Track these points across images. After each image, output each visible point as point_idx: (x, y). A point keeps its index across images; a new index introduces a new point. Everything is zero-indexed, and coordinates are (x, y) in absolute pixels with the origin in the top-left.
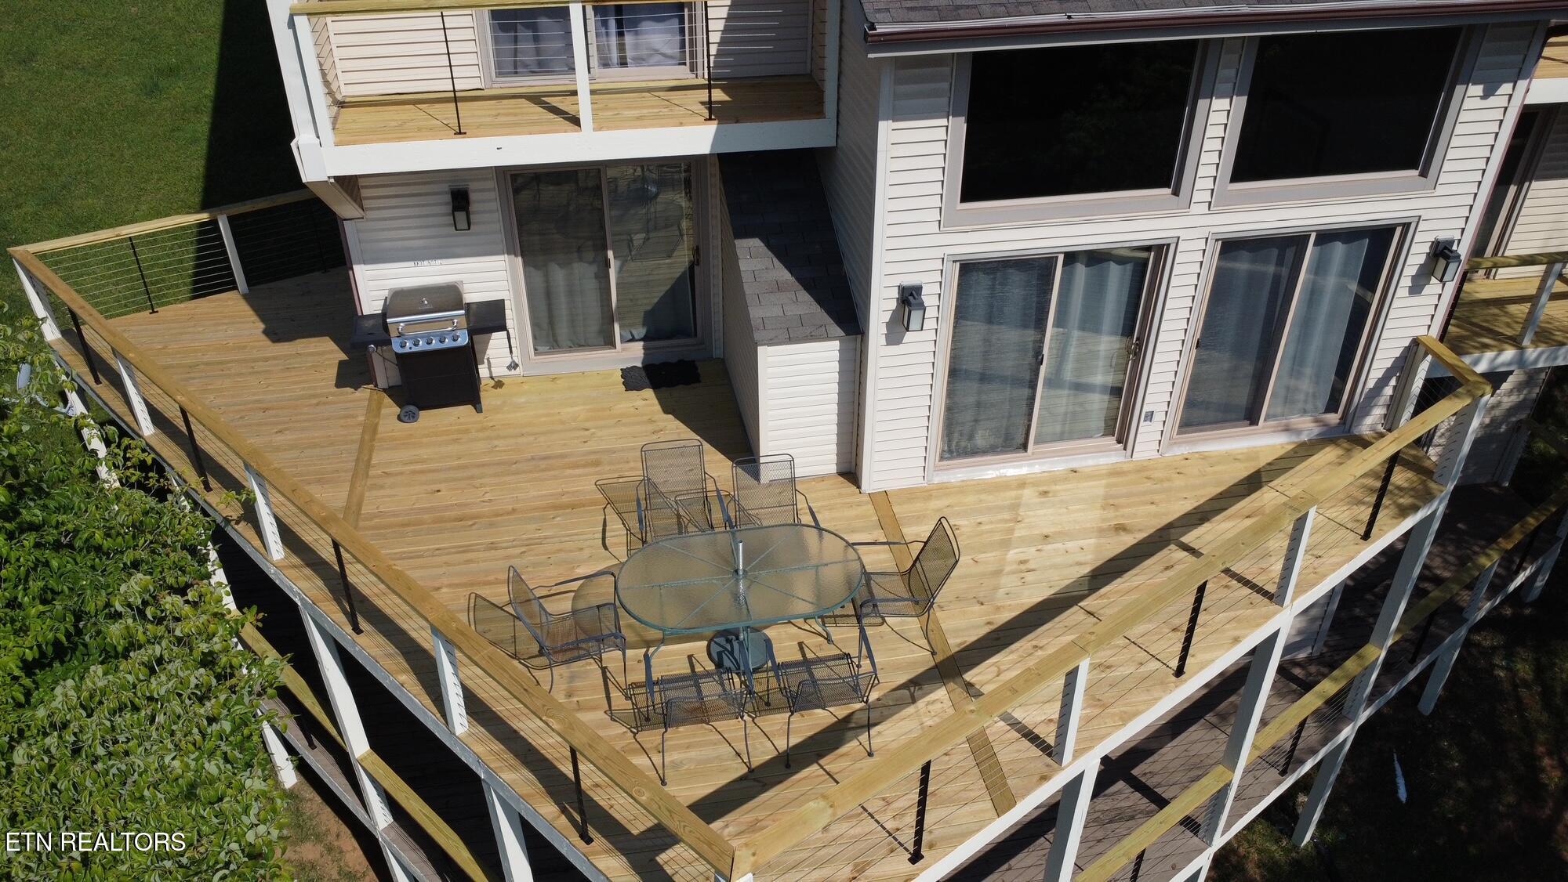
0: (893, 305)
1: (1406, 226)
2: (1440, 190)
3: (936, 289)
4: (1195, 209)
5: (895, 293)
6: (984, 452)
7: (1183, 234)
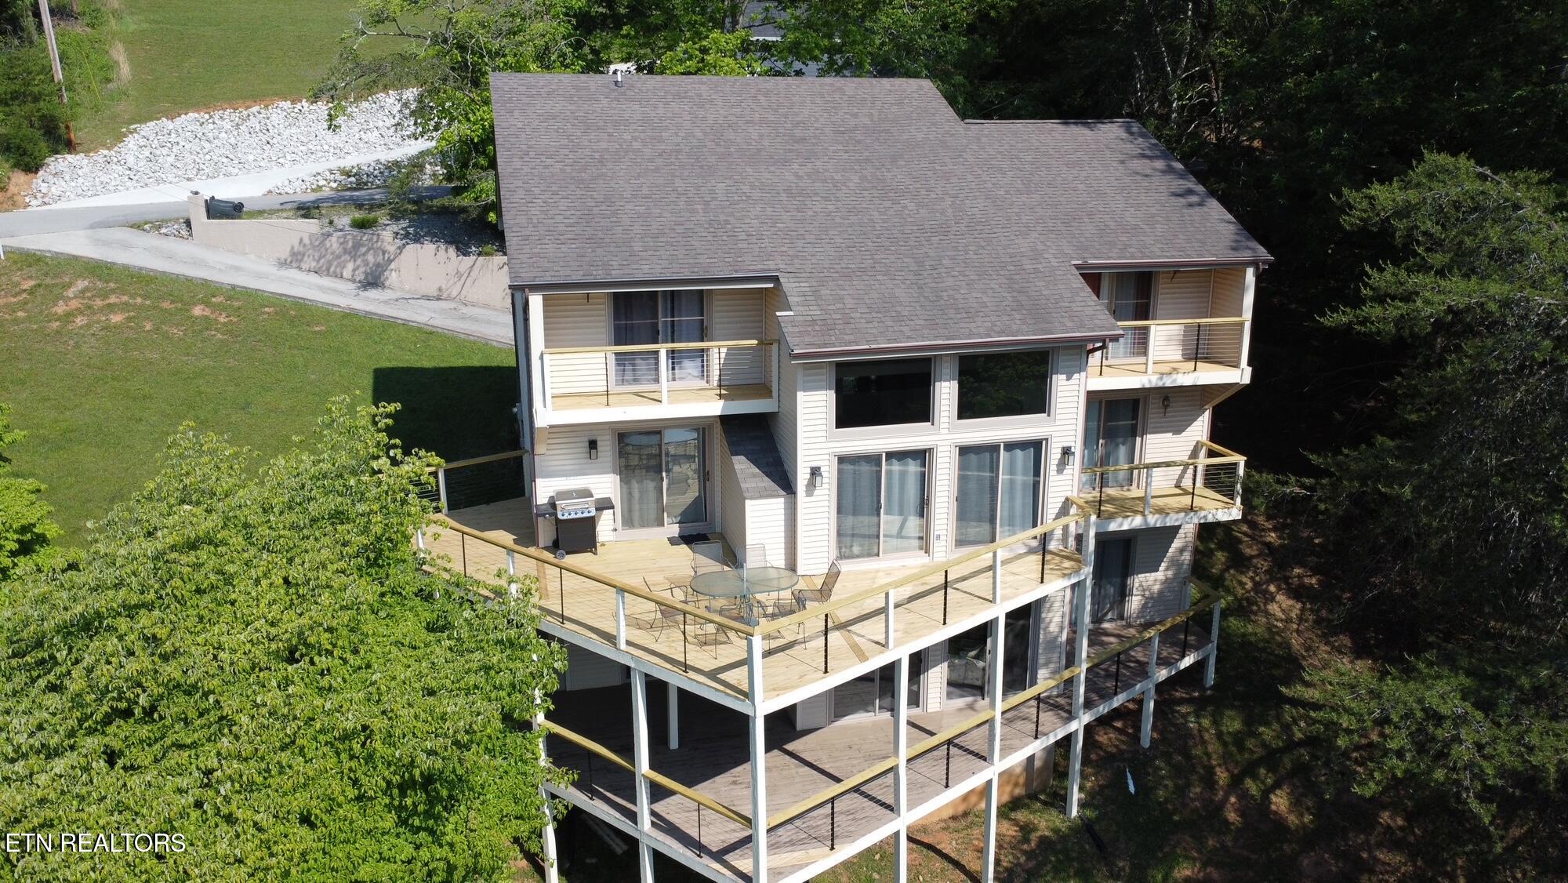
0: (808, 476)
1: (1047, 439)
2: (1058, 423)
3: (827, 468)
4: (942, 431)
5: (809, 471)
6: (858, 557)
7: (939, 443)
